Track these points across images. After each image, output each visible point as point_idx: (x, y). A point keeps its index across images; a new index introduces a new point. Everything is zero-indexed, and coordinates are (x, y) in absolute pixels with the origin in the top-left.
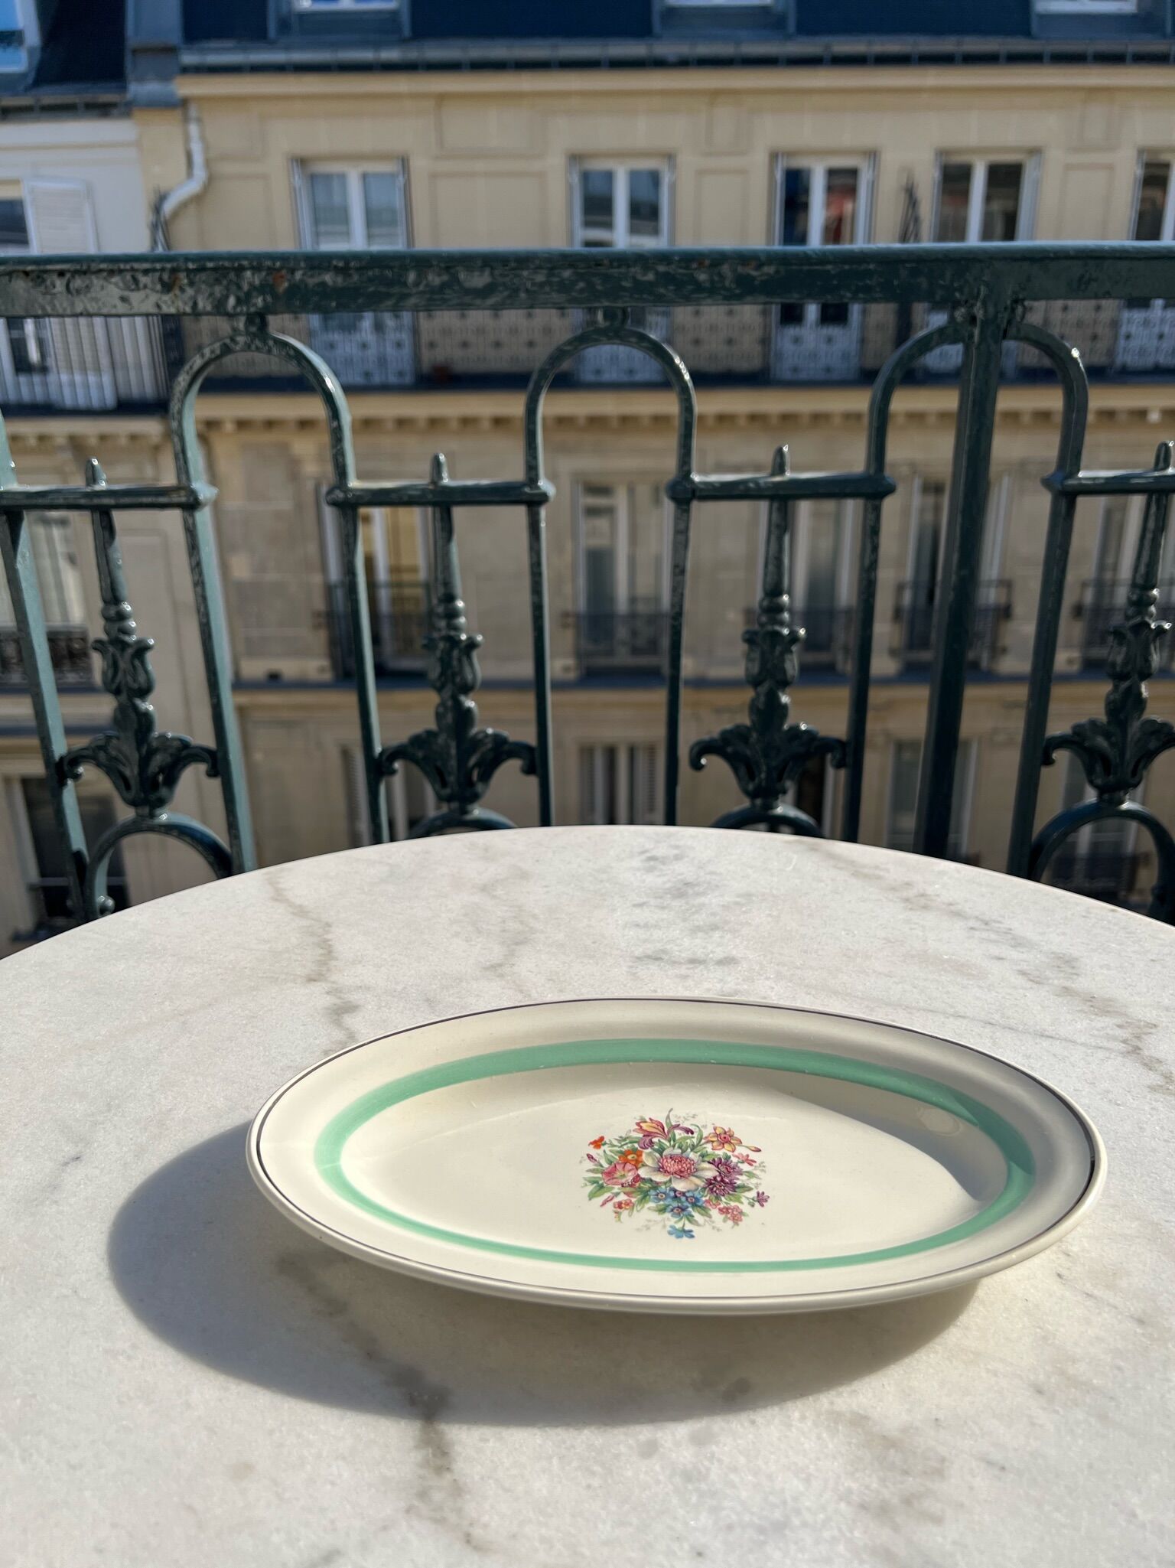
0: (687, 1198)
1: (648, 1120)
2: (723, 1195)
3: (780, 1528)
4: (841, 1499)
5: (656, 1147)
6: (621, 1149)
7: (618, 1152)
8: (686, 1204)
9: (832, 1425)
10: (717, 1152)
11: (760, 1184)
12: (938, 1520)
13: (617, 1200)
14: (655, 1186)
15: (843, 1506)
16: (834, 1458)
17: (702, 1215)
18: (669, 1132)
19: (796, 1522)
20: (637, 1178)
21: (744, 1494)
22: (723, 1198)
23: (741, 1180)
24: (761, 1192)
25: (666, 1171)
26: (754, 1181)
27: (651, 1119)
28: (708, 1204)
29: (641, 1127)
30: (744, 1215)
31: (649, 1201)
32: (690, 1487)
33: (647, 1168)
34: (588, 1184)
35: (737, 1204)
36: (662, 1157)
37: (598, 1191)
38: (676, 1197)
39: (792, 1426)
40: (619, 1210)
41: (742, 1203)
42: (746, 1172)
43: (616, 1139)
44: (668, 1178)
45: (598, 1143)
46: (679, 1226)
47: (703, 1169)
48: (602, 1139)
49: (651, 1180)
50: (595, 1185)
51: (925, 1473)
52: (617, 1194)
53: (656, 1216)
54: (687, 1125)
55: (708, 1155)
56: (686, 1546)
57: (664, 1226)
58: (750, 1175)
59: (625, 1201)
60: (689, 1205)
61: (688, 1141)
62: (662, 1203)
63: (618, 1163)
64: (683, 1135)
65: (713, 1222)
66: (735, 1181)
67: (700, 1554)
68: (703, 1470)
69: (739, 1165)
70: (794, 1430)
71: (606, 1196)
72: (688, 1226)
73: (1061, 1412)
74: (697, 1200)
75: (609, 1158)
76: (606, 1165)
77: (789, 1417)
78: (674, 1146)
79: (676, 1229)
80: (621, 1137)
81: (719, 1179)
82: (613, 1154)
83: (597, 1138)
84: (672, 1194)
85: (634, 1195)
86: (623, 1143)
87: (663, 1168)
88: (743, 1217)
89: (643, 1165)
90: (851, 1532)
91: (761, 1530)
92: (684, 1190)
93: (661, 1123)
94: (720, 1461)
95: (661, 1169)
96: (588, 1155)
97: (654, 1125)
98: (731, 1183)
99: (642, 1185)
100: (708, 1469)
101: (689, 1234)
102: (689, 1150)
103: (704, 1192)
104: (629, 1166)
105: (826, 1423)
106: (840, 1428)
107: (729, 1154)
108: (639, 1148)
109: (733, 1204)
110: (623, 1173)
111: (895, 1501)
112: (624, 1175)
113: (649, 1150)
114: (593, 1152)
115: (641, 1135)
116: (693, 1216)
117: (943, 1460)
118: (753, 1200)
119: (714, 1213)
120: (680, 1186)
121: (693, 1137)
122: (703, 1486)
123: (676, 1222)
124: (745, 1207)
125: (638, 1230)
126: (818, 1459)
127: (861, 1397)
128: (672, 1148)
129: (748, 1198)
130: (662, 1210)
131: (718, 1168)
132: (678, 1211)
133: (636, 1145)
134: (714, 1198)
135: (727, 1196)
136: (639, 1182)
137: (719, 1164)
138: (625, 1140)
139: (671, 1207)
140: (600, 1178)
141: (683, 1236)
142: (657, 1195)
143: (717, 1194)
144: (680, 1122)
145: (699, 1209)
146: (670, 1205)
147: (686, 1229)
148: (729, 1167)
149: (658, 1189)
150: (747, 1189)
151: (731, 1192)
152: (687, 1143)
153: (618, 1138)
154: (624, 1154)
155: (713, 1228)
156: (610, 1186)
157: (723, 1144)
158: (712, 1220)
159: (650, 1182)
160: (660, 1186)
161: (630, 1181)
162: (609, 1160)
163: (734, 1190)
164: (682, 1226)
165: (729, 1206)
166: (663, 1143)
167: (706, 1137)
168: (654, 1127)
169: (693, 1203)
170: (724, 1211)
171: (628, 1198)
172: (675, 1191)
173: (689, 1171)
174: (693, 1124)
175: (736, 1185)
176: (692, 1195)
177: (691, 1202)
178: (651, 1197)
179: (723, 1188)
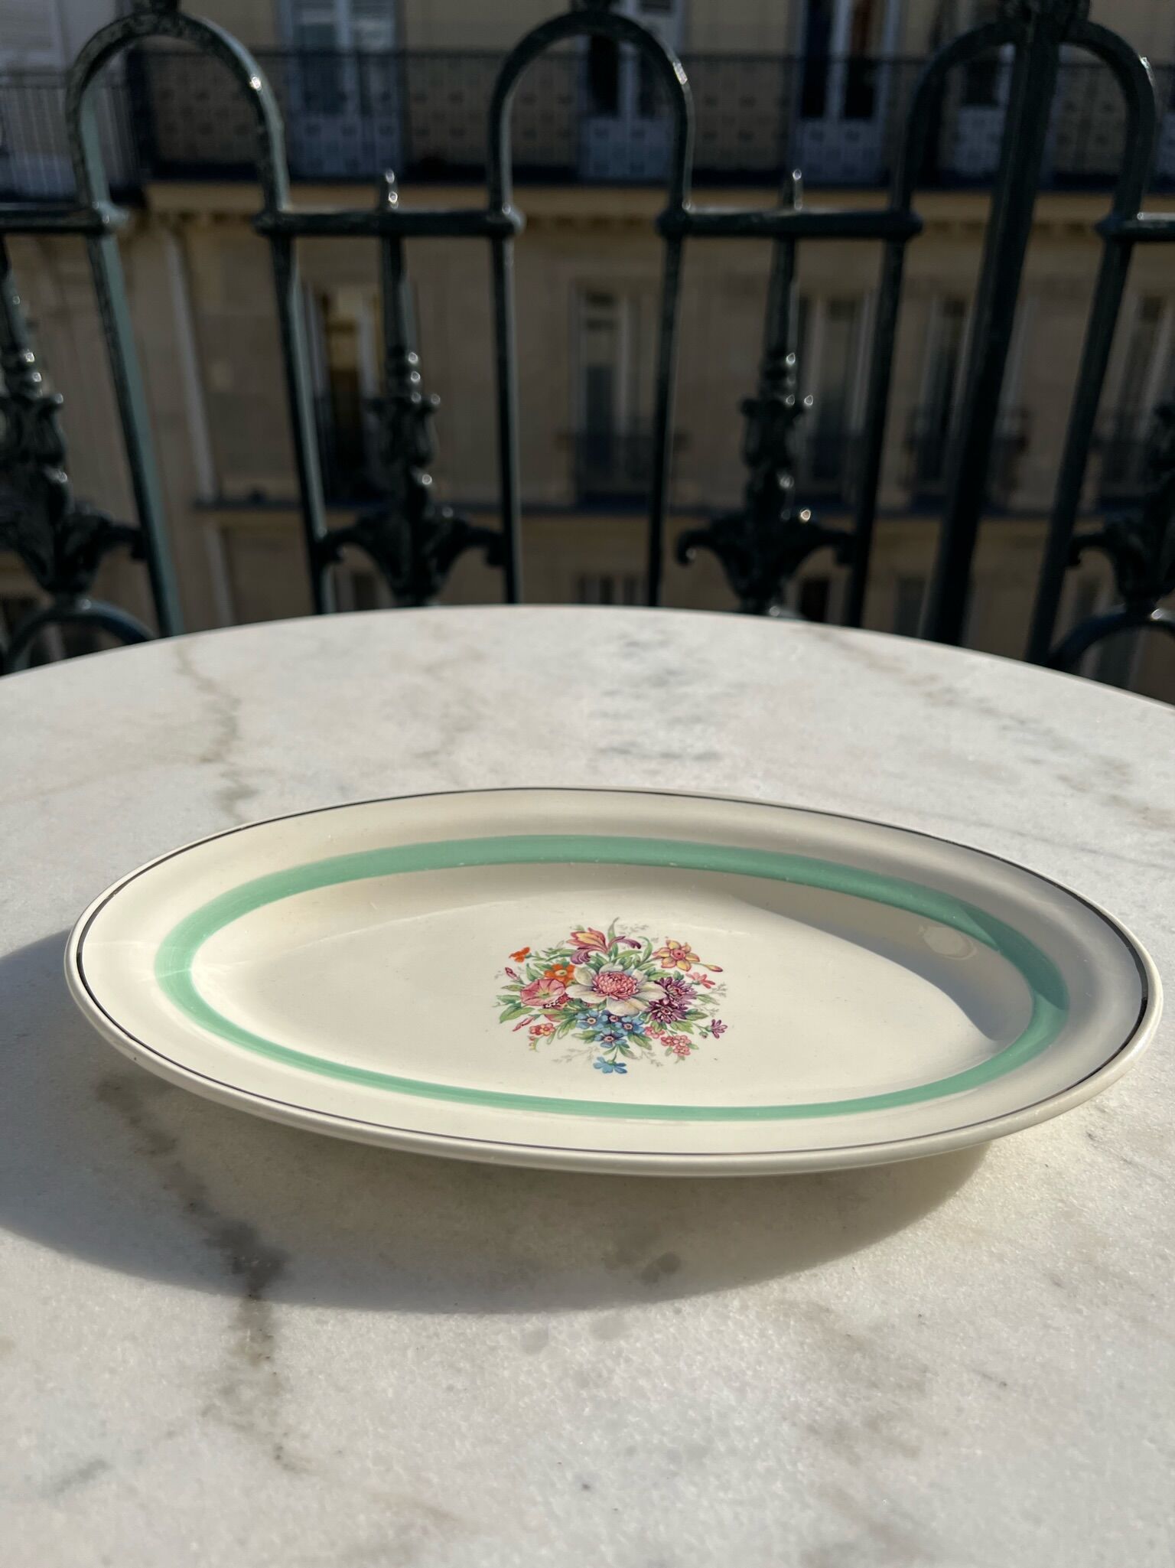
0: (623, 1023)
1: (586, 930)
2: (670, 1023)
3: (698, 1453)
4: (785, 1419)
5: (592, 962)
6: (548, 963)
7: (544, 966)
8: (621, 1031)
9: (781, 1319)
10: (667, 971)
11: (717, 1011)
12: (911, 1452)
13: (534, 1023)
14: (585, 1008)
15: (785, 1427)
16: (780, 1361)
17: (640, 1045)
18: (610, 945)
19: (721, 1447)
20: (564, 998)
21: (655, 1406)
22: (668, 1025)
23: (693, 1005)
24: (717, 1021)
25: (601, 991)
26: (710, 1006)
27: (590, 929)
28: (649, 1033)
29: (577, 938)
30: (692, 1048)
31: (575, 1026)
32: (584, 1393)
33: (578, 986)
34: (502, 1003)
35: (685, 1033)
36: (598, 973)
37: (514, 1011)
38: (609, 1022)
39: (729, 1317)
40: (535, 1036)
41: (692, 1033)
42: (700, 995)
43: (544, 952)
44: (602, 1000)
45: (521, 956)
46: (609, 1058)
47: (647, 990)
48: (527, 950)
49: (581, 1001)
50: (510, 1005)
51: (900, 1386)
52: (537, 1017)
53: (581, 1045)
54: (634, 937)
55: (655, 973)
56: (569, 1475)
57: (590, 1058)
58: (706, 998)
59: (545, 1025)
60: (625, 1033)
61: (633, 956)
62: (591, 1029)
63: (543, 980)
64: (627, 949)
65: (652, 1055)
66: (686, 1006)
67: (586, 1487)
68: (605, 1373)
69: (694, 986)
70: (730, 1323)
71: (522, 1018)
72: (621, 1059)
73: (1085, 1312)
74: (636, 1026)
75: (534, 974)
76: (527, 982)
77: (726, 1306)
78: (614, 962)
79: (606, 1062)
80: (550, 949)
81: (666, 1002)
82: (538, 969)
83: (520, 949)
84: (605, 1018)
85: (557, 1018)
86: (552, 956)
87: (597, 987)
88: (691, 1050)
89: (573, 983)
90: (794, 1464)
91: (673, 1456)
92: (620, 1015)
93: (602, 934)
94: (628, 1360)
95: (595, 988)
96: (507, 969)
97: (592, 936)
98: (681, 1008)
99: (569, 1007)
100: (611, 1371)
101: (620, 1068)
102: (633, 967)
103: (645, 1018)
104: (555, 984)
105: (773, 1316)
106: (792, 1323)
107: (683, 973)
108: (571, 963)
109: (680, 1033)
110: (547, 992)
111: (857, 1423)
112: (548, 994)
113: (584, 965)
114: (514, 965)
115: (575, 948)
116: (628, 1047)
117: (925, 1370)
118: (706, 1028)
119: (656, 1043)
120: (616, 1009)
121: (640, 952)
122: (602, 1394)
123: (605, 1053)
124: (695, 1038)
125: (556, 1061)
126: (760, 1363)
127: (824, 1283)
128: (611, 964)
129: (699, 1027)
130: (590, 1038)
131: (666, 989)
132: (609, 1039)
133: (568, 959)
134: (657, 1025)
135: (673, 1023)
136: (566, 1003)
137: (668, 985)
138: (555, 952)
139: (601, 1034)
140: (517, 996)
141: (612, 1071)
142: (586, 1020)
143: (662, 1021)
144: (624, 933)
145: (636, 1037)
146: (601, 1032)
147: (618, 1061)
148: (681, 989)
149: (588, 1013)
150: (699, 1016)
151: (679, 1019)
152: (632, 958)
153: (547, 950)
154: (552, 969)
155: (652, 1062)
156: (529, 1006)
157: (676, 961)
158: (652, 1051)
159: (579, 1003)
160: (591, 1009)
161: (554, 1001)
162: (532, 975)
163: (683, 1016)
164: (612, 1058)
165: (675, 1035)
166: (601, 957)
167: (656, 953)
168: (593, 939)
169: (628, 1030)
170: (669, 1041)
171: (549, 1022)
172: (609, 1015)
173: (629, 991)
174: (640, 937)
175: (686, 1011)
176: (630, 1021)
177: (627, 1028)
178: (579, 1021)
179: (669, 1013)
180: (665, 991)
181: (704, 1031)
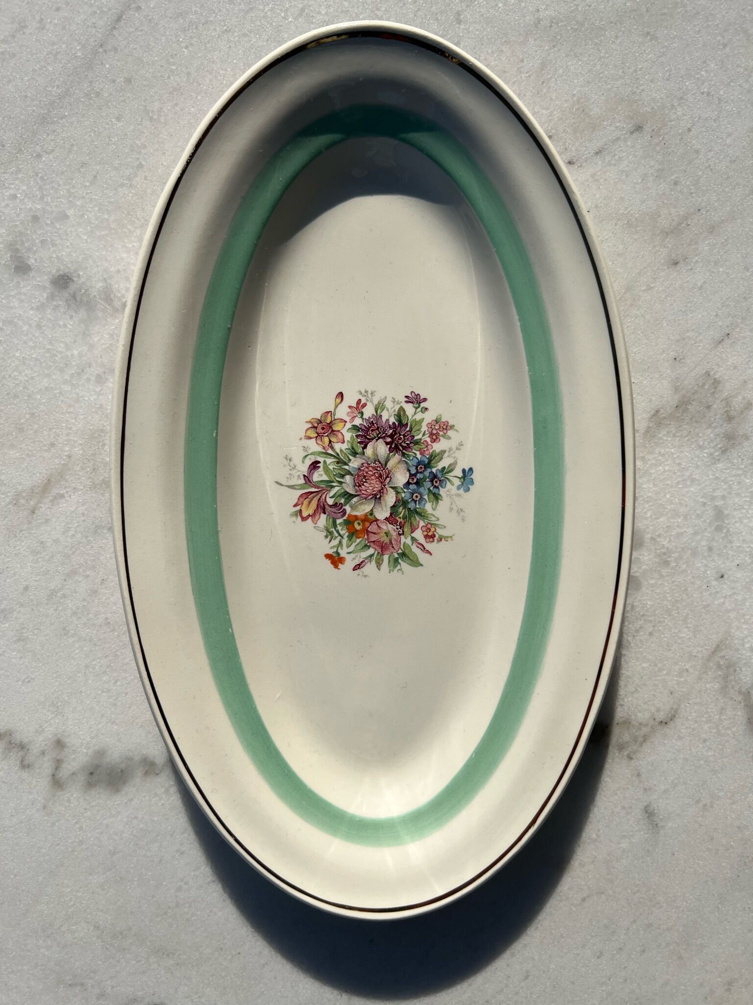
0: (417, 472)
1: (296, 509)
2: (414, 437)
5: (342, 501)
6: (345, 537)
7: (350, 540)
8: (427, 473)
13: (422, 540)
14: (401, 503)
17: (441, 459)
18: (316, 487)
20: (390, 520)
22: (417, 438)
25: (381, 491)
27: (297, 505)
28: (427, 452)
29: (309, 516)
30: (441, 419)
31: (424, 509)
33: (374, 510)
34: (399, 568)
35: (424, 424)
36: (357, 495)
37: (411, 560)
38: (418, 483)
40: (437, 538)
41: (423, 419)
42: (377, 412)
43: (330, 541)
44: (391, 490)
45: (335, 560)
46: (457, 482)
47: (375, 454)
48: (328, 556)
49: (393, 507)
50: (400, 561)
52: (413, 539)
53: (444, 504)
54: (304, 468)
55: (353, 449)
57: (459, 495)
59: (423, 532)
60: (429, 470)
62: (426, 497)
63: (368, 539)
64: (322, 473)
65: (451, 449)
66: (391, 423)
71: (417, 551)
72: (458, 472)
74: (419, 463)
75: (359, 547)
76: (371, 551)
79: (462, 484)
80: (326, 537)
81: (389, 440)
82: (354, 544)
83: (328, 562)
84: (413, 487)
85: (415, 523)
86: (336, 534)
87: (375, 495)
88: (443, 420)
89: (371, 514)
92: (408, 475)
93: (301, 496)
95: (377, 497)
96: (354, 569)
97: (305, 503)
99: (401, 515)
101: (467, 476)
102: (346, 467)
103: (409, 456)
104: (373, 528)
108: (345, 518)
109: (424, 428)
110: (383, 534)
112: (386, 533)
113: (347, 508)
114: (349, 565)
115: (323, 517)
116: (444, 468)
118: (416, 408)
119: (437, 447)
120: (401, 478)
121: (325, 462)
123: (453, 484)
124: (429, 417)
125: (463, 520)
129: (415, 413)
130: (437, 497)
131: (373, 439)
132: (436, 482)
133: (339, 521)
134: (417, 446)
135: (413, 433)
136: (397, 518)
137: (366, 438)
138: (331, 533)
139: (431, 488)
140: (389, 557)
141: (472, 479)
142: (415, 501)
143: (411, 443)
144: (299, 476)
145: (433, 462)
146: (429, 489)
147: (460, 475)
148: (370, 427)
149: (407, 500)
150: (402, 413)
151: (408, 429)
152: (334, 468)
153: (328, 539)
154: (353, 534)
155: (458, 449)
156: (402, 547)
157: (333, 431)
158: (447, 450)
159: (396, 508)
160: (402, 498)
161: (395, 528)
162: (362, 549)
163: (404, 426)
164: (458, 479)
165: (427, 432)
166: (335, 494)
167: (324, 448)
168: (310, 502)
169: (425, 468)
170: (435, 437)
171: (420, 529)
172: (408, 483)
173: (379, 469)
174: (303, 462)
175: (397, 423)
176: (414, 467)
177: (423, 469)
178: (418, 506)
179: (402, 437)
180: (375, 440)
181: (419, 409)
